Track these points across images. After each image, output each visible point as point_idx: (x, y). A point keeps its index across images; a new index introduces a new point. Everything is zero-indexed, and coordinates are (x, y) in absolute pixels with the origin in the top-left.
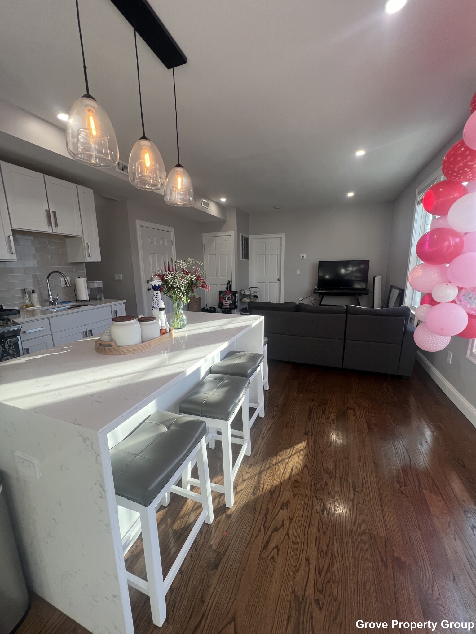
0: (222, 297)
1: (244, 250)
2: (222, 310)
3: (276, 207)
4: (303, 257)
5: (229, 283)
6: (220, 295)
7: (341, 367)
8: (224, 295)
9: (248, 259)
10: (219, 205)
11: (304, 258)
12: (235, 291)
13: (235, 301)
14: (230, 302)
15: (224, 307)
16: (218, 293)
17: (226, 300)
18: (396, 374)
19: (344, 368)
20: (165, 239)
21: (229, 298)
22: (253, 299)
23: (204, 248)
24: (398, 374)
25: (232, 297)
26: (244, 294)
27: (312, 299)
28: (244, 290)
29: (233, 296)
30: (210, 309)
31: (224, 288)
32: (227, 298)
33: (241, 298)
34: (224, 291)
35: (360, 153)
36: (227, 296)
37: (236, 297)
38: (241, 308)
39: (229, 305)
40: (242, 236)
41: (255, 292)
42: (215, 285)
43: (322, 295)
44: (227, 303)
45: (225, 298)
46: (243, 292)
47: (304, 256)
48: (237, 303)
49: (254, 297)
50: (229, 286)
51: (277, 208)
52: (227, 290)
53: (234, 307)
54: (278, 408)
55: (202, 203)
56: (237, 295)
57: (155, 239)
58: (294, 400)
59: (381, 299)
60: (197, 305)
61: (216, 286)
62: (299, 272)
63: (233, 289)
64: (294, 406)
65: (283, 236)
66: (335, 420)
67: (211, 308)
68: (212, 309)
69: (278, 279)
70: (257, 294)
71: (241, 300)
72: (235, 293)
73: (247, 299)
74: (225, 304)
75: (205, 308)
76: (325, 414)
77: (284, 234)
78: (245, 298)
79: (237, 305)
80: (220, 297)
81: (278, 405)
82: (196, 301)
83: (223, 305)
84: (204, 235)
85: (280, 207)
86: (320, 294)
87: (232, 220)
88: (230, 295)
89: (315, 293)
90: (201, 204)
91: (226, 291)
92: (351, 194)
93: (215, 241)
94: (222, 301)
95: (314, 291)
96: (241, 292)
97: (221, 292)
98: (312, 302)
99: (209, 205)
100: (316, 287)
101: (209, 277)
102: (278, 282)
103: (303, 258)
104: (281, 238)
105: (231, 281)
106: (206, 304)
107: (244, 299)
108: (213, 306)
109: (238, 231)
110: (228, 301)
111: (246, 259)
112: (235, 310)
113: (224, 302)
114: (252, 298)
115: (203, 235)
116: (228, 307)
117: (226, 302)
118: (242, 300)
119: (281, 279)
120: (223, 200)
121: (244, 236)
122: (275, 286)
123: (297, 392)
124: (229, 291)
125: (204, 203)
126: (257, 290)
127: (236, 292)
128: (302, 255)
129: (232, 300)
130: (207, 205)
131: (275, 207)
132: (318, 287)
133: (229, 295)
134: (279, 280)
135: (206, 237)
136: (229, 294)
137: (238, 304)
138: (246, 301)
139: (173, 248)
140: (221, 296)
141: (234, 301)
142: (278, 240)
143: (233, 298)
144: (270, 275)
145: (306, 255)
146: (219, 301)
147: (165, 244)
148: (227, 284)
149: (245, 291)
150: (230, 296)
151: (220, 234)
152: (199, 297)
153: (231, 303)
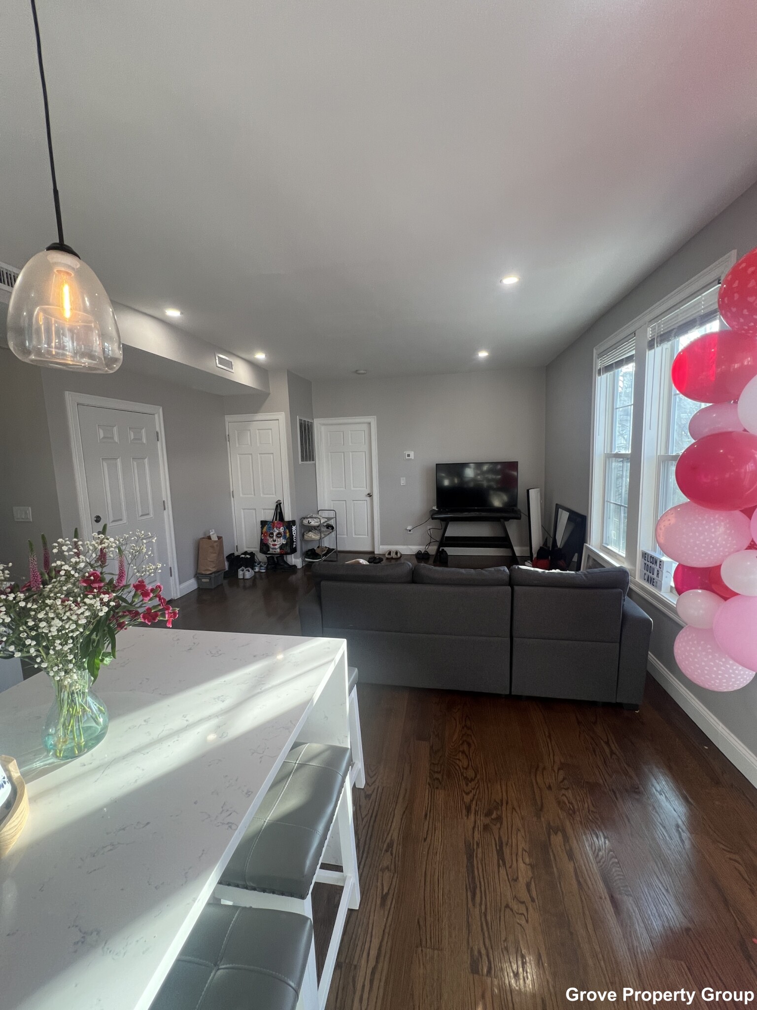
0: (266, 533)
1: (306, 444)
2: (268, 556)
3: (359, 372)
4: (409, 455)
5: (279, 506)
6: (262, 528)
7: (507, 693)
8: (269, 528)
9: (313, 460)
10: (254, 366)
11: (410, 457)
12: (291, 520)
13: (291, 540)
14: (282, 541)
15: (271, 551)
16: (259, 526)
17: (274, 537)
18: (614, 701)
19: (513, 694)
20: (142, 429)
21: (279, 533)
22: (326, 531)
23: (228, 442)
24: (618, 701)
25: (285, 533)
26: (309, 525)
27: (429, 527)
28: (307, 518)
29: (287, 531)
30: (243, 556)
31: (269, 516)
32: (275, 534)
33: (302, 532)
34: (270, 522)
35: (510, 280)
36: (276, 532)
37: (293, 532)
38: (305, 549)
39: (281, 548)
40: (300, 420)
41: (329, 519)
42: (251, 511)
43: (446, 521)
44: (276, 543)
45: (272, 534)
46: (305, 522)
47: (411, 455)
48: (295, 543)
49: (328, 528)
50: (279, 511)
51: (359, 374)
52: (276, 520)
53: (289, 551)
54: (392, 854)
55: (217, 361)
56: (294, 528)
57: (115, 429)
58: (426, 815)
59: (542, 526)
60: (215, 553)
61: (254, 511)
62: (403, 482)
63: (288, 517)
64: (428, 839)
65: (373, 420)
66: (533, 883)
67: (245, 553)
68: (249, 556)
69: (368, 494)
70: (332, 522)
71: (303, 535)
72: (289, 525)
73: (315, 533)
74: (273, 545)
75: (233, 554)
76: (504, 864)
77: (375, 417)
78: (310, 532)
79: (296, 547)
80: (262, 533)
81: (390, 845)
82: (212, 547)
83: (268, 547)
84: (228, 418)
85: (365, 372)
86: (442, 519)
87: (281, 392)
88: (282, 528)
89: (433, 519)
90: (215, 364)
91: (272, 522)
92: (483, 354)
93: (250, 430)
94: (268, 540)
95: (432, 516)
96: (302, 522)
97: (263, 523)
98: (429, 533)
99: (232, 365)
100: (435, 508)
101: (241, 495)
102: (368, 499)
103: (408, 458)
104: (370, 423)
105: (282, 502)
106: (237, 546)
107: (308, 535)
108: (249, 550)
109: (293, 413)
110: (279, 540)
111: (310, 460)
112: (293, 555)
113: (270, 542)
114: (325, 529)
115: (226, 419)
116: (278, 550)
117: (275, 541)
118: (306, 537)
119: (372, 493)
120: (260, 356)
121: (305, 421)
122: (364, 505)
123: (429, 784)
124: (279, 520)
125: (222, 361)
126: (332, 514)
127: (293, 523)
128: (407, 453)
129: (285, 537)
130: (229, 364)
131: (357, 371)
132: (437, 508)
133: (280, 528)
134: (370, 495)
135: (231, 422)
136: (278, 526)
137: (298, 544)
138: (313, 537)
139: (161, 447)
140: (265, 529)
141: (289, 540)
142: (365, 427)
143: (288, 535)
144: (354, 487)
145: (413, 452)
146: (261, 539)
147: (141, 439)
148: (274, 507)
149: (309, 519)
150: (282, 530)
151: (260, 416)
152: (220, 538)
153: (284, 543)
